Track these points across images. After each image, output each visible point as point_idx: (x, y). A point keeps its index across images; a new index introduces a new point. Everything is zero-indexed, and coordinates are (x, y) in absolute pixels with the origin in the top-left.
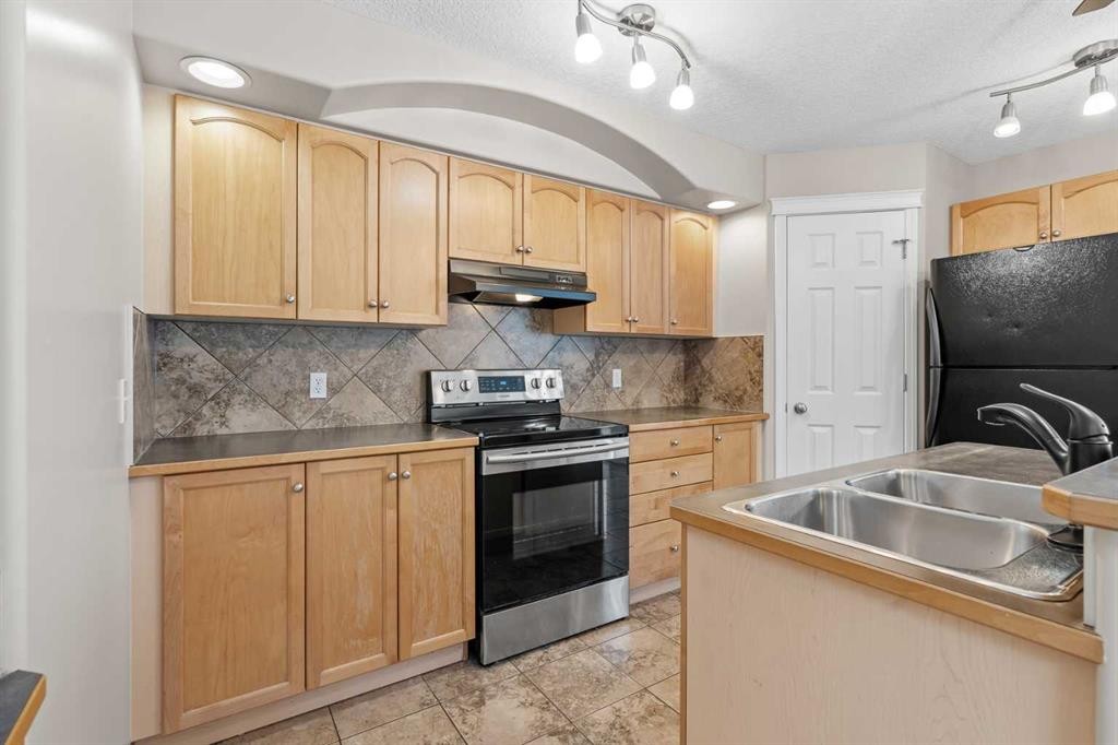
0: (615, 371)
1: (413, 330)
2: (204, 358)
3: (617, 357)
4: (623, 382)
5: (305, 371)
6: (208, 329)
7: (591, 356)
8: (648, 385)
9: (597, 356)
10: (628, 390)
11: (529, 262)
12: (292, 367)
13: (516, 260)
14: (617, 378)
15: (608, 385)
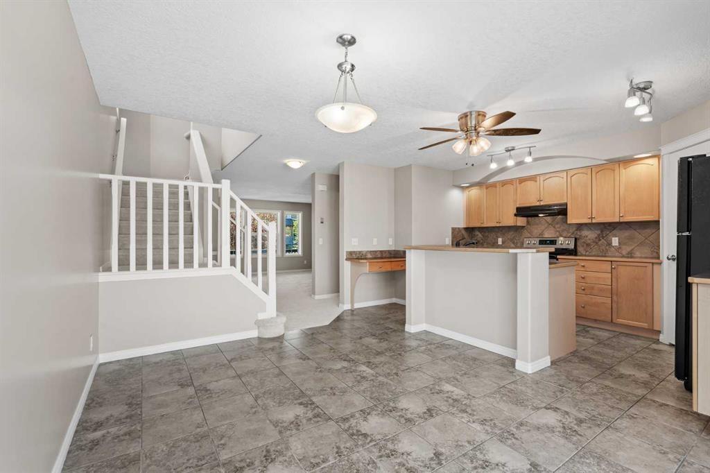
0: (613, 238)
1: (523, 227)
2: (480, 235)
3: (614, 232)
4: (619, 243)
5: (498, 237)
6: (481, 229)
7: (599, 232)
8: (642, 244)
9: (602, 231)
10: (623, 247)
11: (542, 203)
12: (495, 237)
13: (538, 204)
14: (615, 241)
15: (610, 244)
